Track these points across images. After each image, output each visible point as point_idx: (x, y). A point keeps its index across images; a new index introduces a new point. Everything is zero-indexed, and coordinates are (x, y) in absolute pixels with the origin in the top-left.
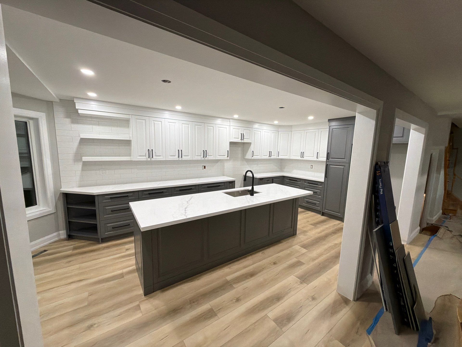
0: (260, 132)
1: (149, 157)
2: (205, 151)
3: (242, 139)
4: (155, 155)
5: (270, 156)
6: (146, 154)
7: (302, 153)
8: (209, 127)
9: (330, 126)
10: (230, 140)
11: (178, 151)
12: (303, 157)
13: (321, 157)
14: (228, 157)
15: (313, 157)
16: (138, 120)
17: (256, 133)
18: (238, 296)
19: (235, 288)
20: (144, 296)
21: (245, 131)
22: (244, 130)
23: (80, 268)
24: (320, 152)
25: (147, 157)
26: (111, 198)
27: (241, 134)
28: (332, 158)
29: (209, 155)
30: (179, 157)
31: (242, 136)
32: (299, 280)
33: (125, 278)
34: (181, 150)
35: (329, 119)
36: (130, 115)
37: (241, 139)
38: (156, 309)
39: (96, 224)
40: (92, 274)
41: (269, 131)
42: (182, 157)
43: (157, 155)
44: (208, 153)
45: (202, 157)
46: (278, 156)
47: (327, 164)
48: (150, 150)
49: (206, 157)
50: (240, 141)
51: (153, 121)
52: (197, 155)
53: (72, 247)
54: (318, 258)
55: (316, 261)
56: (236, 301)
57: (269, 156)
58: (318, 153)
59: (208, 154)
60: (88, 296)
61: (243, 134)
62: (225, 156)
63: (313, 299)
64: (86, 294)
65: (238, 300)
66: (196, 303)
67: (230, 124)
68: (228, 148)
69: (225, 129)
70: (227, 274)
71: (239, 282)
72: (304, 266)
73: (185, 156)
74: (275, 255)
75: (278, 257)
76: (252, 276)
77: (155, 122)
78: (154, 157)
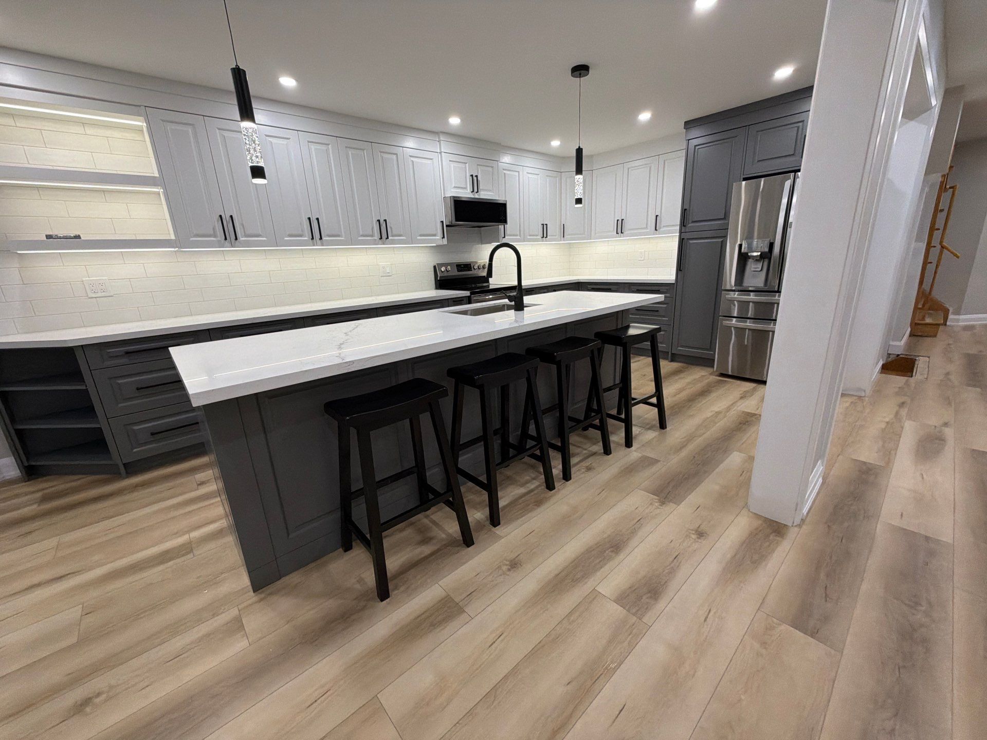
0: (517, 174)
1: (226, 239)
2: (382, 221)
3: (476, 190)
4: (243, 234)
5: (545, 236)
6: (214, 229)
7: (620, 222)
8: (385, 156)
9: (689, 140)
10: (444, 194)
11: (308, 221)
12: (622, 233)
13: (664, 226)
14: (444, 237)
15: (646, 228)
16: (170, 127)
17: (509, 174)
18: (513, 556)
19: (501, 538)
20: (252, 593)
21: (480, 168)
22: (478, 165)
23: (58, 547)
24: (663, 214)
25: (219, 239)
26: (127, 353)
27: (472, 176)
28: (693, 222)
29: (394, 233)
30: (313, 238)
31: (475, 180)
32: (656, 497)
33: (196, 552)
34: (318, 219)
35: (686, 120)
36: (140, 106)
37: (473, 191)
38: (288, 622)
39: (100, 429)
40: (96, 558)
41: (537, 171)
42: (321, 238)
43: (249, 232)
44: (391, 228)
45: (375, 238)
46: (564, 237)
47: (683, 239)
48: (226, 218)
49: (388, 238)
50: (471, 196)
51: (219, 129)
52: (361, 233)
53: (39, 495)
54: (686, 444)
55: (684, 453)
56: (510, 567)
57: (543, 237)
58: (657, 216)
59: (392, 232)
60: (82, 616)
61: (477, 176)
62: (435, 235)
63: (701, 534)
64: (75, 613)
65: (514, 565)
66: (402, 589)
67: (440, 149)
68: (442, 213)
69: (429, 162)
70: (475, 506)
71: (510, 521)
72: (659, 465)
73: (329, 236)
74: (585, 452)
75: (594, 454)
76: (539, 503)
77: (226, 134)
78: (241, 238)
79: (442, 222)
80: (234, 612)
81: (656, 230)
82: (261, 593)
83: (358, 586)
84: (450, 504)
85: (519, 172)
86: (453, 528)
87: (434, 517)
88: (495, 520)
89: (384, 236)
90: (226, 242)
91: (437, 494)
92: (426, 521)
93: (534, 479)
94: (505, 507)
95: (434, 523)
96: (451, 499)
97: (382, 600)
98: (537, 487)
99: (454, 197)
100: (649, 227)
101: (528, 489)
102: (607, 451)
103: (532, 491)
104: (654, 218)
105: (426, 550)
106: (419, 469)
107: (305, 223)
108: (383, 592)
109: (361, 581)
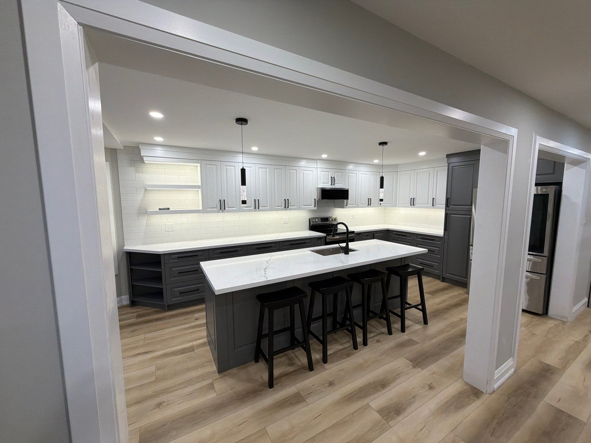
2: (286, 200)
3: (333, 184)
4: (227, 207)
5: (370, 204)
6: (217, 205)
7: (412, 200)
8: (291, 171)
9: (449, 163)
10: (317, 186)
12: (413, 205)
13: (437, 204)
14: (315, 206)
16: (208, 166)
17: (352, 175)
18: (331, 380)
19: (327, 369)
20: (217, 373)
22: (335, 172)
23: (145, 339)
24: (436, 198)
25: (218, 209)
26: (178, 258)
27: (332, 177)
28: (453, 205)
29: (292, 205)
30: (255, 208)
31: (333, 180)
32: (411, 363)
34: (258, 200)
35: (447, 154)
36: (199, 160)
38: (231, 389)
39: (162, 289)
41: (367, 173)
42: (259, 208)
43: (230, 206)
44: (290, 202)
45: (282, 208)
47: (447, 213)
48: (222, 201)
50: (331, 187)
51: (225, 166)
52: (276, 205)
53: (136, 314)
54: (437, 336)
55: (434, 340)
56: (329, 385)
57: (368, 205)
59: (290, 205)
60: (156, 370)
61: (334, 177)
62: (311, 205)
63: (431, 387)
64: (153, 368)
65: (331, 384)
66: (279, 385)
67: (317, 166)
68: (315, 195)
69: (311, 172)
70: (317, 351)
71: (332, 362)
72: (418, 346)
73: (262, 207)
74: (378, 331)
75: (382, 333)
76: (348, 355)
77: (228, 167)
78: (226, 209)
79: (315, 199)
80: (210, 381)
81: (433, 205)
82: (221, 374)
83: (260, 380)
84: (304, 348)
85: (356, 174)
86: (304, 360)
87: (296, 353)
88: (325, 360)
89: (287, 206)
90: (221, 211)
91: (299, 342)
92: (292, 355)
93: (348, 342)
94: (330, 355)
95: (296, 356)
96: (304, 345)
97: (270, 388)
98: (349, 347)
99: (322, 188)
100: (429, 203)
101: (345, 347)
102: (390, 333)
103: (346, 348)
104: (432, 199)
105: (291, 369)
106: (292, 328)
107: (253, 201)
108: (271, 385)
109: (262, 377)
